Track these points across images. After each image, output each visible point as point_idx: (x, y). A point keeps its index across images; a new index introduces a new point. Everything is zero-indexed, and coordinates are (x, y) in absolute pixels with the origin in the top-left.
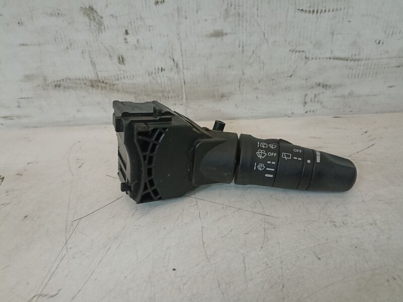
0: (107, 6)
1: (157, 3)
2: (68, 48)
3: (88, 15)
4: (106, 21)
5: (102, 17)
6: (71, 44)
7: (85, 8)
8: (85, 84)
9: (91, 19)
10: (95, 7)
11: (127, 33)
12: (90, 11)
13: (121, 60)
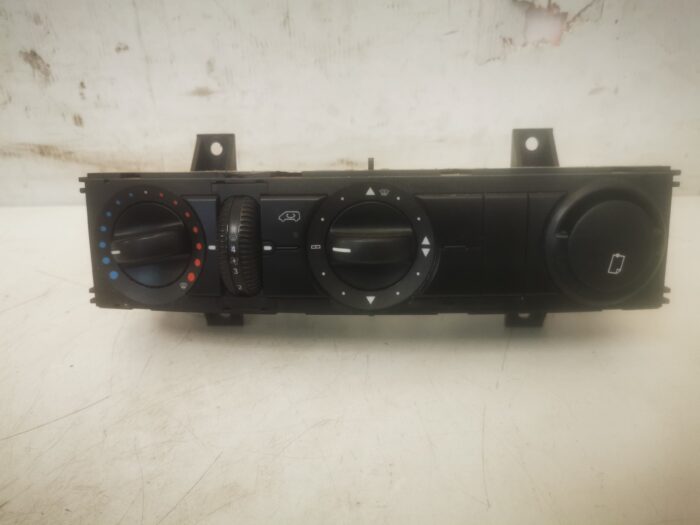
0: (54, 51)
1: (118, 49)
2: (5, 103)
3: (31, 62)
4: (54, 70)
5: (48, 66)
6: (10, 99)
7: (26, 53)
8: (32, 151)
9: (34, 67)
10: (38, 52)
11: (82, 85)
12: (32, 57)
13: (78, 121)
